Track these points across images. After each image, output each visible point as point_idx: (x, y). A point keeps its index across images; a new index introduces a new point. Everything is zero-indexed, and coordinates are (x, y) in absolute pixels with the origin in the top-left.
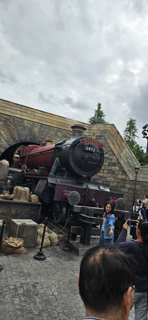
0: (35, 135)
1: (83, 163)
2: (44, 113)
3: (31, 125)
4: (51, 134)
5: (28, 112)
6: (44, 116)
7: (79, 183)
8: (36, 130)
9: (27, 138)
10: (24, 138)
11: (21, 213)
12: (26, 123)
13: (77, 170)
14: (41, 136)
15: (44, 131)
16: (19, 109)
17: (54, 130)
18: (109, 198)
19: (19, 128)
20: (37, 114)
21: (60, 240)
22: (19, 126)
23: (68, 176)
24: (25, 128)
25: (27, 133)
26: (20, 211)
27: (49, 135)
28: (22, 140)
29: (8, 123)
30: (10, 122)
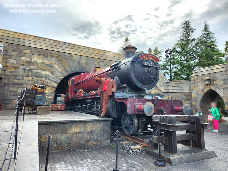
0: (83, 66)
1: (143, 77)
2: (87, 48)
3: (79, 58)
4: (96, 64)
5: (75, 48)
6: (88, 51)
7: (141, 96)
8: (83, 62)
9: (77, 69)
10: (75, 69)
11: (96, 130)
12: (74, 57)
13: (139, 85)
14: (88, 67)
15: (90, 62)
16: (67, 46)
17: (98, 60)
18: (173, 106)
19: (70, 61)
20: (82, 49)
21: (141, 151)
22: (69, 60)
23: (129, 91)
24: (74, 61)
25: (77, 65)
26: (94, 128)
27: (94, 65)
28: (73, 71)
29: (60, 58)
30: (62, 57)
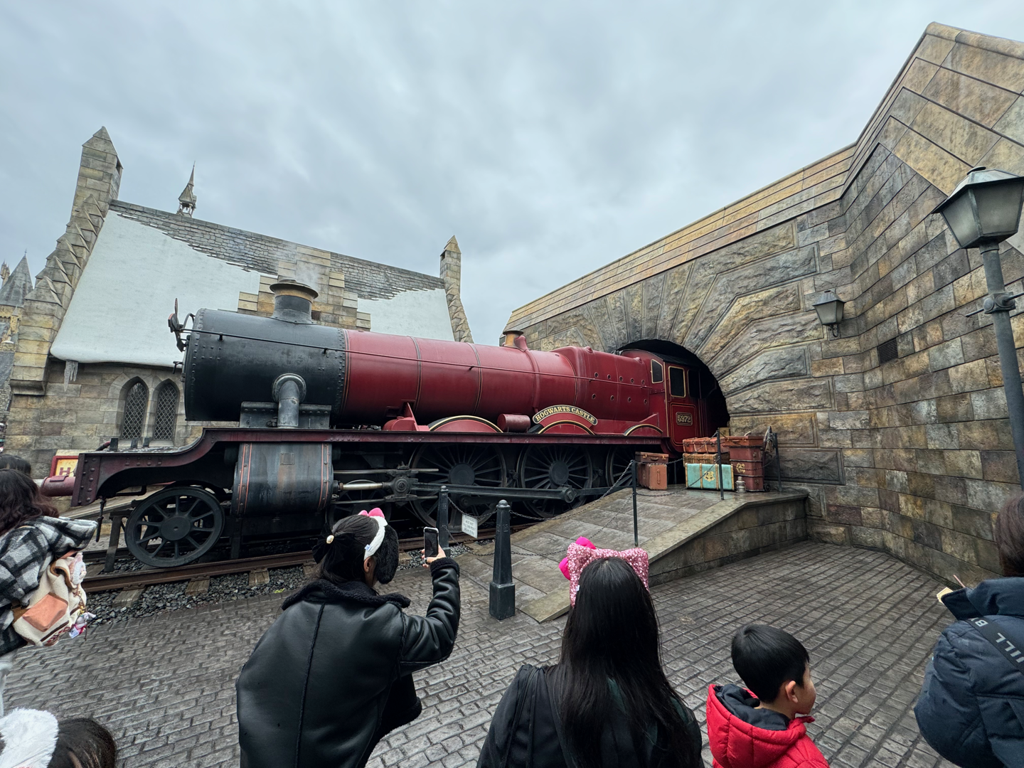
0: (636, 321)
2: (657, 245)
3: (624, 299)
4: (676, 290)
12: (612, 301)
15: (656, 294)
16: (602, 277)
17: (684, 271)
19: (600, 322)
24: (611, 314)
25: (619, 325)
29: (582, 322)
30: (584, 318)
